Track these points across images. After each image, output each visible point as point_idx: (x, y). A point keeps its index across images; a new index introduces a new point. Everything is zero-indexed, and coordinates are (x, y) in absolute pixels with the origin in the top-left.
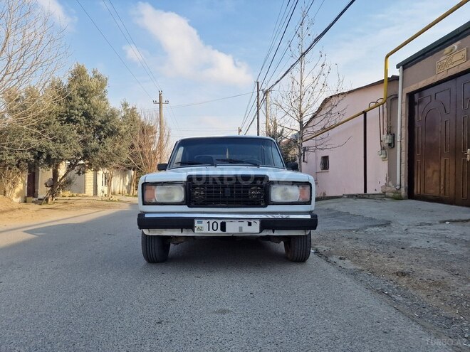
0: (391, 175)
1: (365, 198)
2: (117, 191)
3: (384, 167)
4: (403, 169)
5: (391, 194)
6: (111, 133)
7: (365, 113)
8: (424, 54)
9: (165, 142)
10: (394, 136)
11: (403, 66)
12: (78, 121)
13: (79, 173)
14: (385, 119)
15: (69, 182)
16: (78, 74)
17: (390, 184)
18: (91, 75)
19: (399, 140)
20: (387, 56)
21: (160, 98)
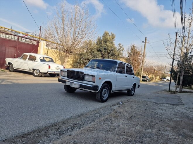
16: (106, 34)
21: (146, 40)
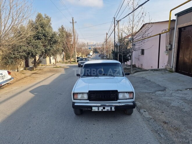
0: (169, 61)
1: (158, 71)
2: (59, 61)
3: (167, 58)
4: (174, 60)
5: (169, 70)
6: (55, 42)
7: (160, 34)
8: (187, 11)
9: (76, 41)
10: (171, 46)
11: (178, 15)
12: (41, 39)
13: (44, 58)
14: (169, 37)
15: (40, 62)
17: (169, 65)
18: (44, 16)
19: (173, 48)
20: (171, 11)
21: (73, 20)
